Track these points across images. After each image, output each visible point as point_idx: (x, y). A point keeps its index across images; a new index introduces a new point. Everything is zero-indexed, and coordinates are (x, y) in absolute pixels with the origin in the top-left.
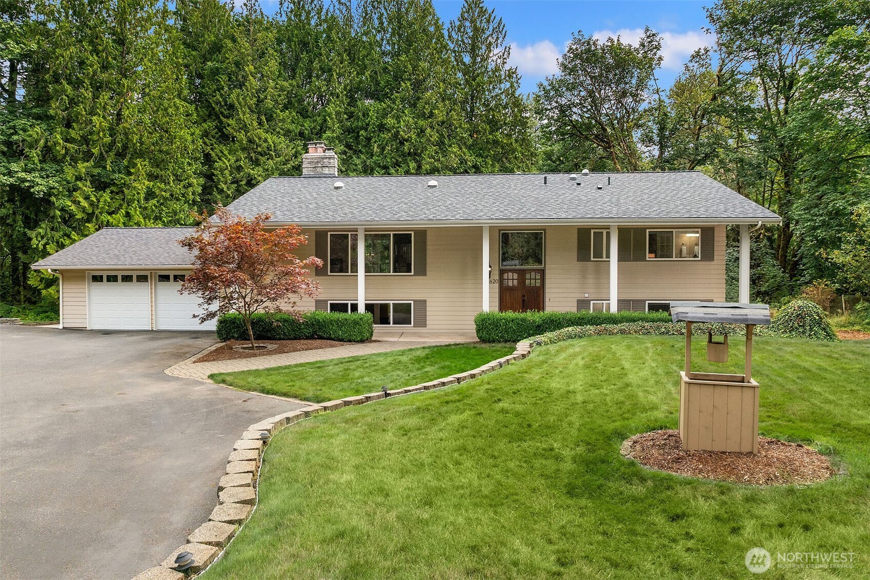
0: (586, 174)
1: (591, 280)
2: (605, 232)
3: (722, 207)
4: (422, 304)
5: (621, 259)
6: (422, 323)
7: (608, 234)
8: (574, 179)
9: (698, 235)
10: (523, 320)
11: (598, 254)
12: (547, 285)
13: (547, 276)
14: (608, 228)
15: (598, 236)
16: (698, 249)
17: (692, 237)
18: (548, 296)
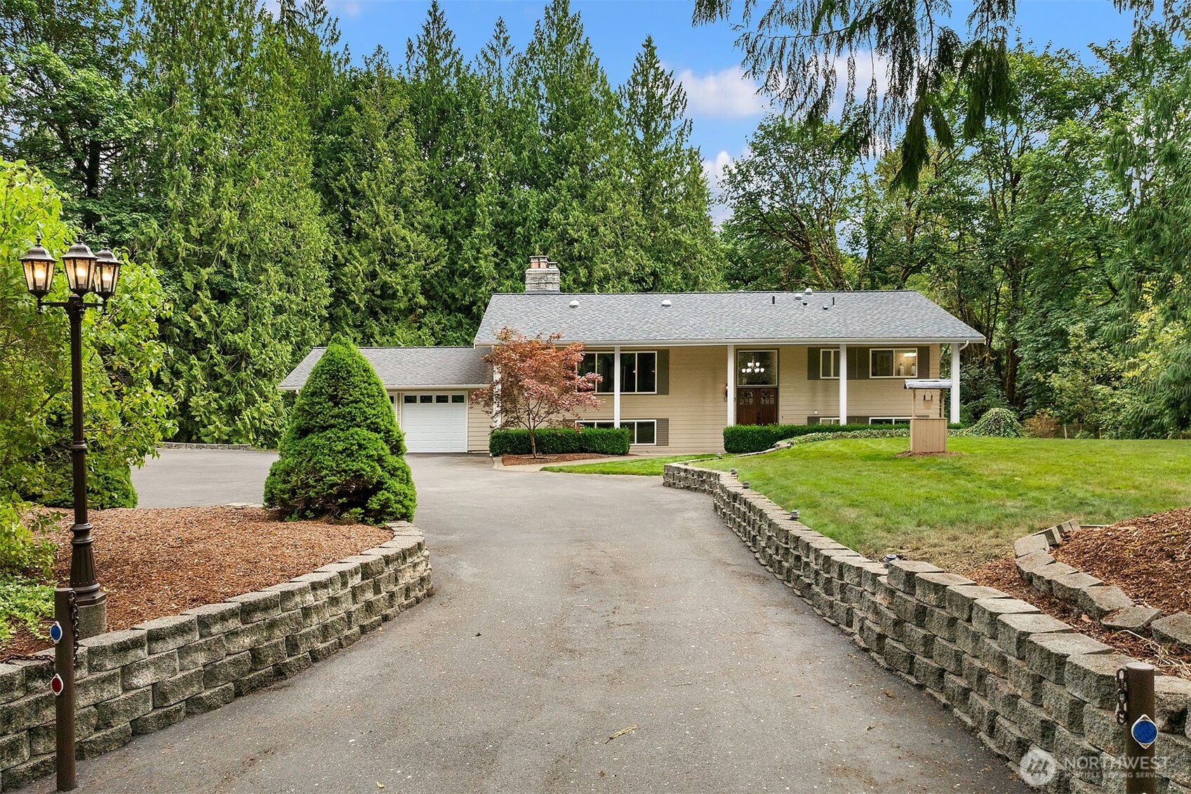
0: (809, 294)
1: (820, 398)
2: (832, 351)
3: (936, 327)
4: (664, 422)
5: (848, 378)
6: (664, 441)
7: (837, 355)
8: (799, 299)
9: (915, 354)
10: (766, 431)
11: (827, 373)
12: (781, 403)
13: (780, 394)
14: (838, 347)
15: (827, 355)
16: (915, 369)
17: (911, 356)
18: (781, 413)
